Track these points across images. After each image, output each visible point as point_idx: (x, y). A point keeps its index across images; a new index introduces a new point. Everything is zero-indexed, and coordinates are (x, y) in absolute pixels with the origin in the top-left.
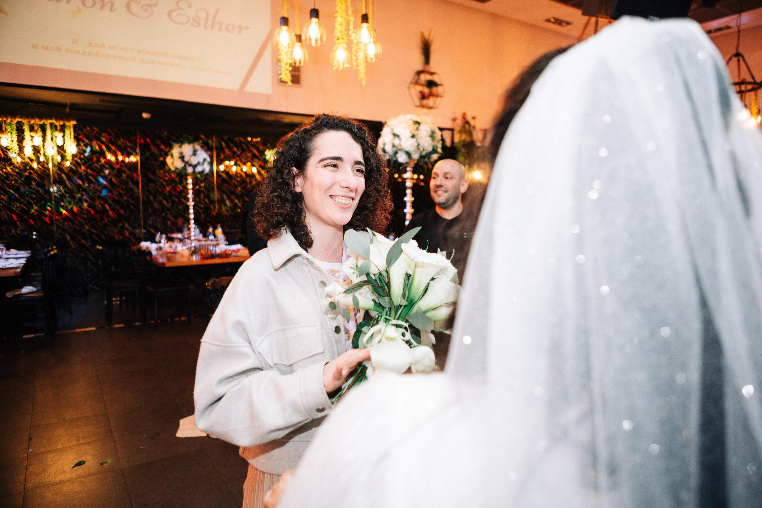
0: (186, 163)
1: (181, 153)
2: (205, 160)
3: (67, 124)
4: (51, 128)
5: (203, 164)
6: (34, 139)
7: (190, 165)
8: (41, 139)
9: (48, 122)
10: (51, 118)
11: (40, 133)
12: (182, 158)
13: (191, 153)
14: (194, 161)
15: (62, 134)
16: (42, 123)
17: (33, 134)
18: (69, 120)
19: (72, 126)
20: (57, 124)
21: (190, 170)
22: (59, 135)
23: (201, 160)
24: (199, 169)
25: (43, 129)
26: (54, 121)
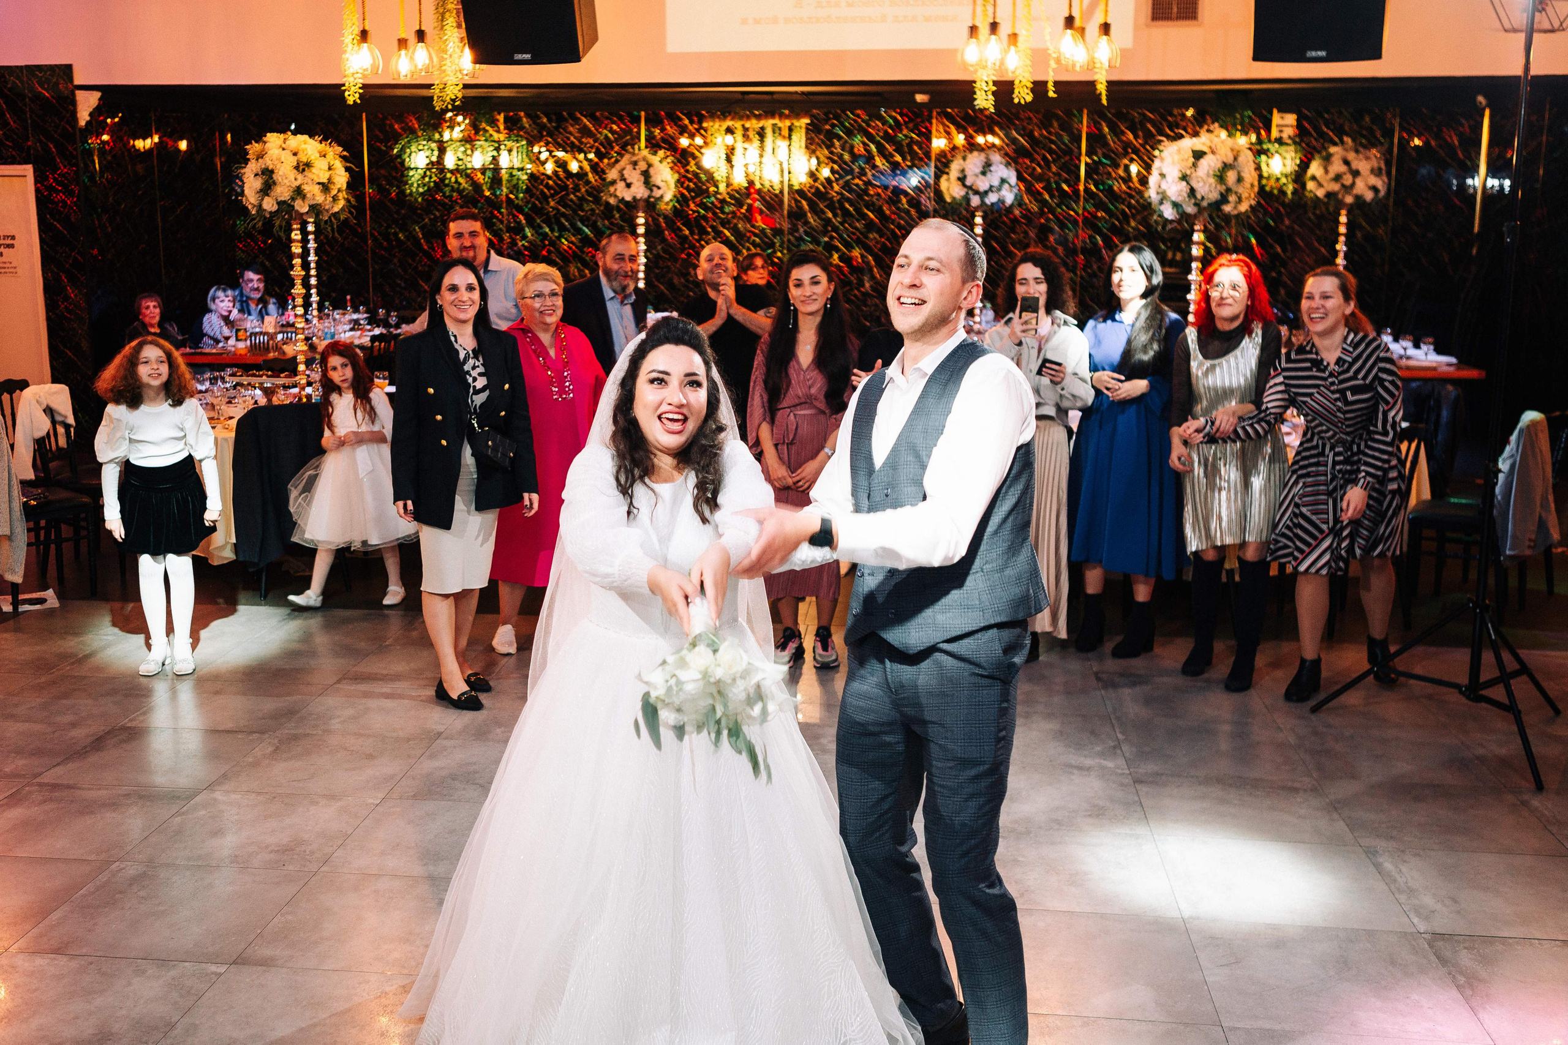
0: (970, 188)
1: (963, 171)
2: (1003, 181)
3: (797, 123)
4: (774, 132)
5: (999, 189)
6: (748, 152)
7: (976, 192)
8: (757, 152)
9: (768, 123)
10: (773, 116)
11: (756, 143)
12: (962, 179)
13: (978, 170)
14: (982, 185)
15: (786, 143)
16: (760, 125)
17: (746, 145)
18: (798, 116)
19: (804, 126)
20: (780, 124)
21: (975, 201)
22: (782, 144)
23: (996, 183)
24: (992, 198)
25: (761, 134)
26: (776, 121)
